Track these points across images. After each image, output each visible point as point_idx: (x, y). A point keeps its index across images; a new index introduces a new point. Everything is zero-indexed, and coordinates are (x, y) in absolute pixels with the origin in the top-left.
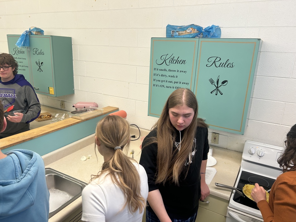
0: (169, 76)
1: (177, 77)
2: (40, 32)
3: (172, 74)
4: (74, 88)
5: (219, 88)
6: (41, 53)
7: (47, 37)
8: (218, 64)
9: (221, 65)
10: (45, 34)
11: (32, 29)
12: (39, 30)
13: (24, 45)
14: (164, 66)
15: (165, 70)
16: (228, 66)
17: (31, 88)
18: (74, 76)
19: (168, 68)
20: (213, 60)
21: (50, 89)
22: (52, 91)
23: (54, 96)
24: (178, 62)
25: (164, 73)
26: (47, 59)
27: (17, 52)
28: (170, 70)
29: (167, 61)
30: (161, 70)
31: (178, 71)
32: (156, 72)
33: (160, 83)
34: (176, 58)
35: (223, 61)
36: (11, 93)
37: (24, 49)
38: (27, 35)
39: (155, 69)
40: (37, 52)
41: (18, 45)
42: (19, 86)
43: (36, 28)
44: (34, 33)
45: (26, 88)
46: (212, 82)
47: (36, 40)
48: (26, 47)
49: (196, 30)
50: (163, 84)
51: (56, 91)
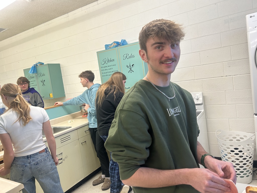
0: (109, 69)
1: (112, 69)
2: (42, 64)
3: (109, 68)
4: (65, 93)
5: (131, 69)
6: (44, 75)
7: (46, 65)
8: (128, 57)
9: (129, 57)
10: (45, 64)
11: (37, 63)
12: (41, 63)
13: (33, 73)
14: (105, 65)
15: (106, 67)
16: (133, 57)
17: (38, 94)
18: (64, 86)
19: (107, 65)
20: (125, 56)
21: (50, 95)
22: (51, 95)
23: (53, 98)
24: (111, 61)
25: (106, 68)
26: (47, 77)
27: (30, 78)
28: (108, 66)
29: (106, 62)
30: (105, 67)
31: (112, 66)
32: (103, 69)
33: (105, 74)
34: (110, 59)
35: (130, 55)
36: (27, 98)
37: (34, 75)
38: (34, 66)
39: (101, 67)
40: (41, 75)
41: (30, 73)
42: (31, 94)
43: (39, 62)
44: (39, 65)
45: (35, 94)
46: (128, 67)
47: (40, 68)
48: (35, 73)
49: (116, 43)
50: (107, 74)
51: (54, 95)
